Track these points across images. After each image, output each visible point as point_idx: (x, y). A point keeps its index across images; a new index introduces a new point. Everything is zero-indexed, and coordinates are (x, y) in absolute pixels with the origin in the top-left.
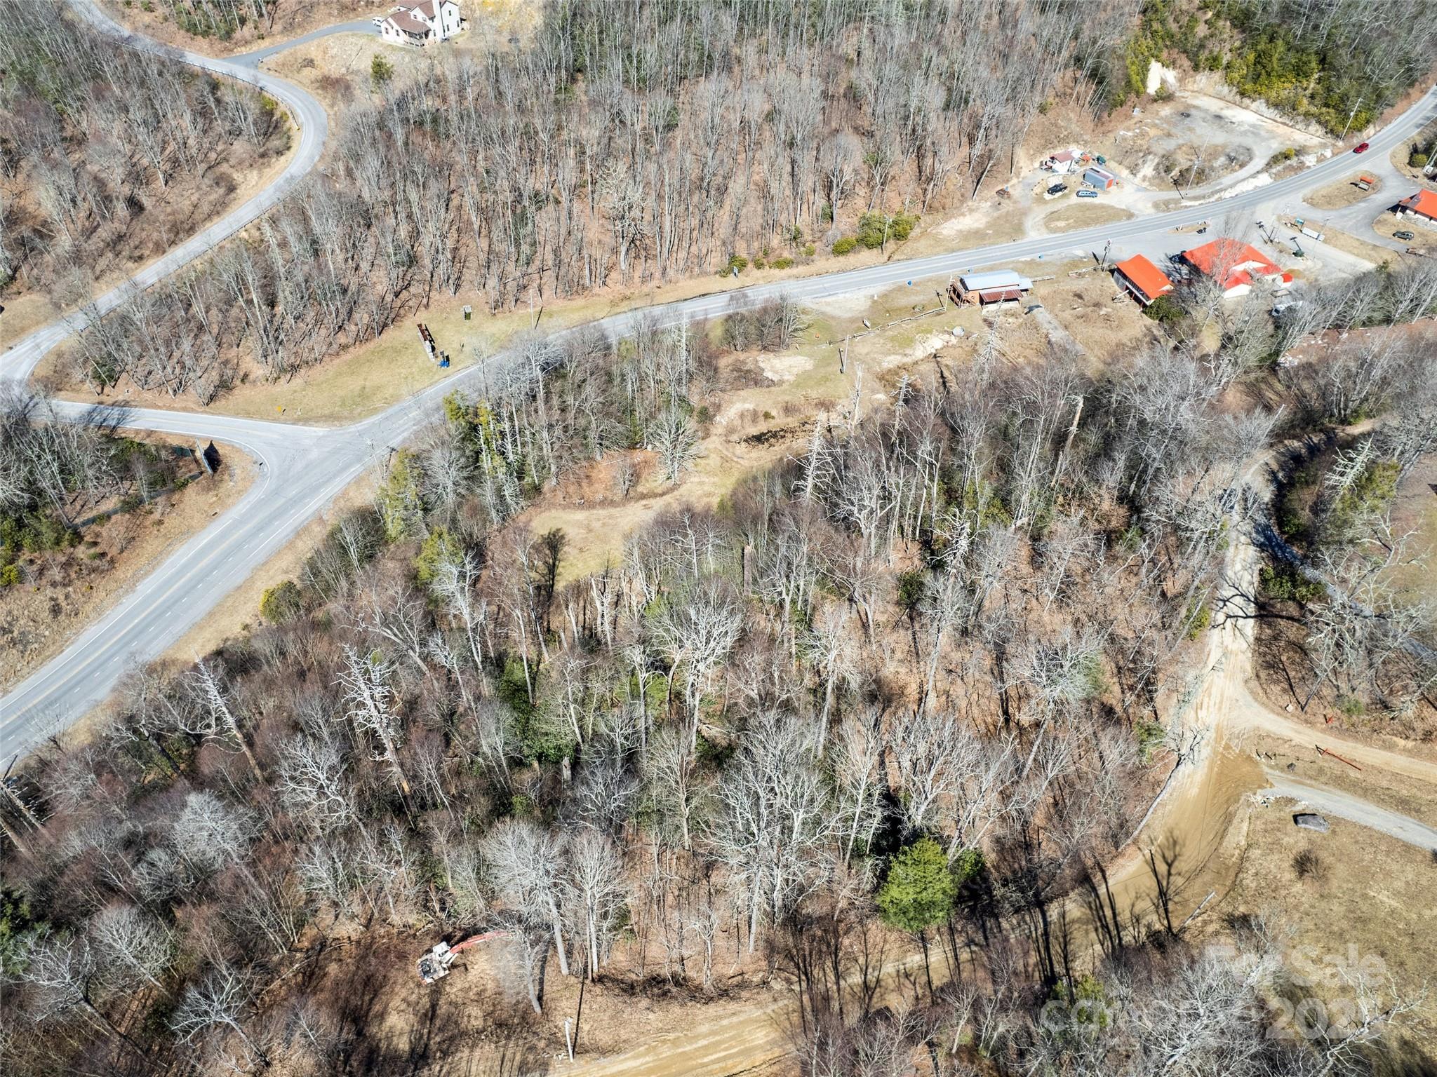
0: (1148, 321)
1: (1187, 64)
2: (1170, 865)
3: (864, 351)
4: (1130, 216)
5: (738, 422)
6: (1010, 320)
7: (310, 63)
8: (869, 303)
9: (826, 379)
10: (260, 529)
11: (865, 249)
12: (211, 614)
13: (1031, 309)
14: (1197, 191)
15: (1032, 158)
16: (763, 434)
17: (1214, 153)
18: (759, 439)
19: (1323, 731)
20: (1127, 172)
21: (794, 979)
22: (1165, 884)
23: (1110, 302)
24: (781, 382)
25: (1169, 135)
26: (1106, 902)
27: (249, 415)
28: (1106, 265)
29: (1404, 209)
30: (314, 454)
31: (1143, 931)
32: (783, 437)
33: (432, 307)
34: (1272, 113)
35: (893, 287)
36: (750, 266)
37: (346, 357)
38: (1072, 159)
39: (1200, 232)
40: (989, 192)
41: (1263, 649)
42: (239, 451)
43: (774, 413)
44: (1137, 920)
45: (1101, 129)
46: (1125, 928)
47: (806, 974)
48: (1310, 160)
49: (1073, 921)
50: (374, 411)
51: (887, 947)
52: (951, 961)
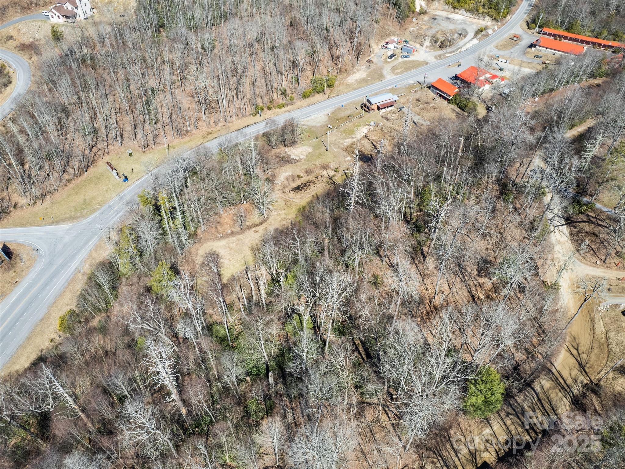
0: (451, 106)
2: (577, 350)
3: (334, 139)
4: (427, 63)
5: (286, 182)
6: (393, 115)
7: (11, 38)
8: (327, 118)
9: (320, 155)
10: (46, 284)
11: (317, 94)
13: (401, 109)
14: (450, 50)
15: (377, 44)
16: (299, 186)
17: (452, 33)
18: (298, 188)
19: (616, 270)
20: (418, 45)
22: (579, 359)
23: (432, 101)
24: (300, 160)
25: (431, 28)
26: (558, 376)
27: (23, 225)
28: (425, 85)
29: (535, 46)
30: (67, 239)
31: (580, 385)
32: (309, 185)
33: (110, 154)
34: (468, 14)
35: (335, 109)
36: (265, 109)
37: (71, 186)
38: (395, 42)
39: (458, 66)
40: (363, 61)
41: (575, 238)
42: (21, 245)
43: (302, 175)
44: (576, 381)
45: (402, 28)
46: (572, 386)
48: (490, 31)
49: (548, 390)
50: (94, 211)
51: (472, 429)
52: (504, 427)
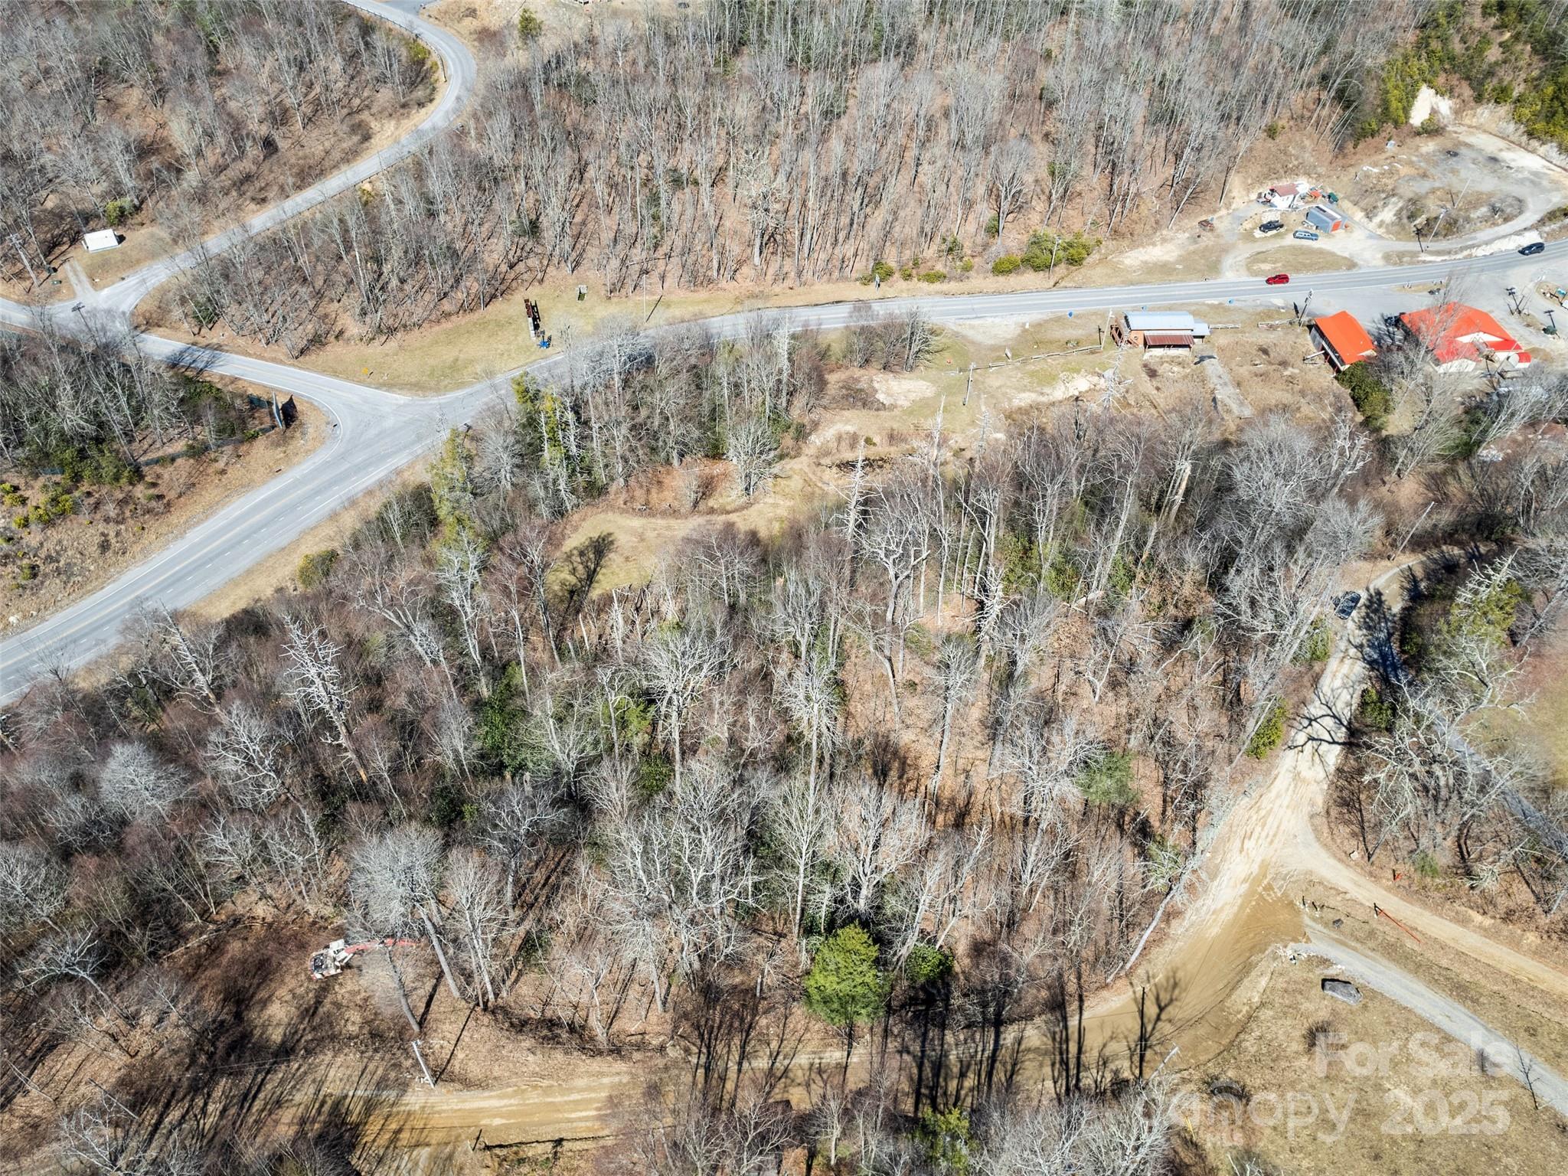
0: (1338, 388)
1: (1467, 92)
2: (1161, 1009)
3: (996, 384)
4: (1352, 265)
5: (833, 445)
6: (1176, 369)
7: (472, 13)
8: (1018, 331)
10: (318, 492)
11: (1030, 271)
12: (249, 572)
13: (1202, 359)
14: (1443, 244)
15: (1248, 189)
17: (1475, 202)
19: (1388, 889)
20: (1363, 214)
21: (695, 1050)
22: (1149, 1028)
23: (1299, 362)
24: (893, 407)
25: (1424, 176)
26: (1074, 1035)
27: (335, 374)
28: (1305, 319)
30: (389, 423)
31: (1109, 1076)
32: (881, 467)
33: (546, 283)
34: (1561, 158)
35: (1051, 316)
37: (446, 325)
38: (1295, 193)
40: (1188, 222)
41: (1342, 782)
42: (316, 409)
43: (876, 439)
44: (1105, 1063)
45: (1341, 161)
46: (1088, 1069)
47: (708, 1047)
49: (1029, 1050)
50: (461, 385)
51: (808, 1036)
52: (875, 1066)
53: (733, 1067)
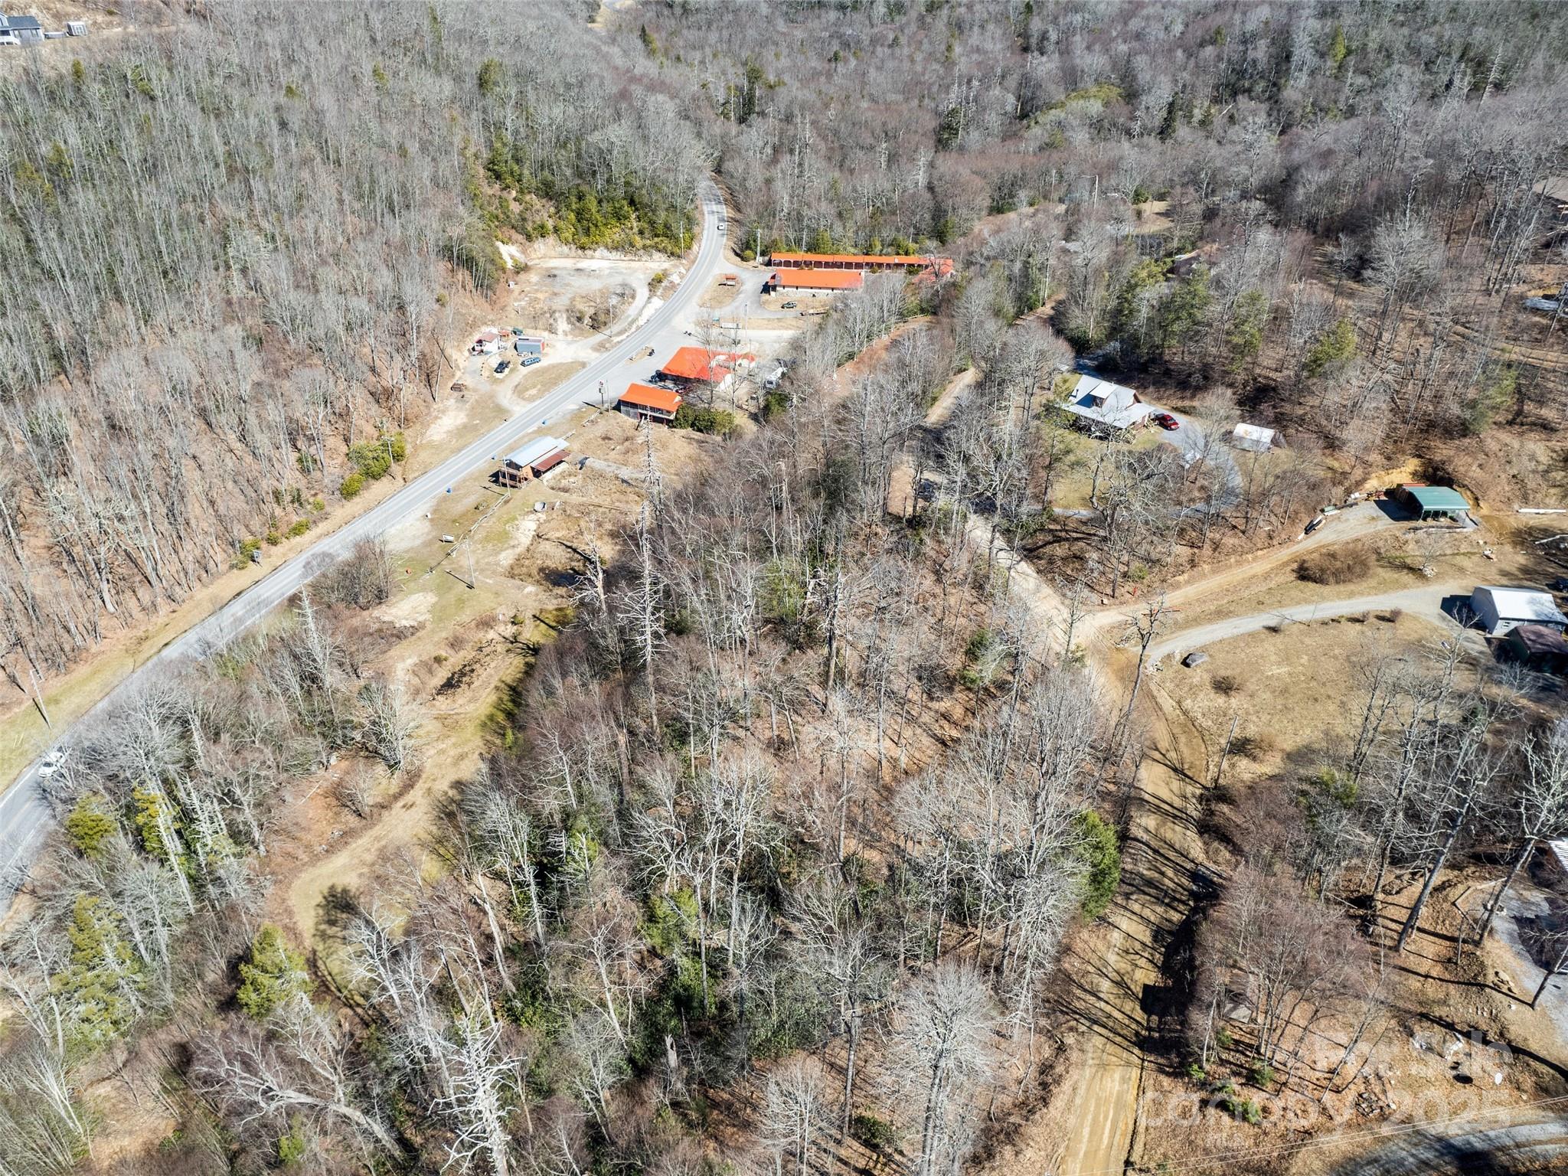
0: (680, 432)
1: (521, 238)
3: (472, 561)
4: (583, 365)
5: (416, 681)
6: (573, 479)
9: (461, 602)
11: (371, 481)
13: (582, 464)
14: (616, 327)
15: (459, 348)
16: (449, 680)
17: (605, 294)
18: (450, 685)
20: (547, 333)
21: (1073, 1023)
22: (1169, 763)
24: (421, 626)
25: (555, 294)
29: (774, 288)
31: (1195, 801)
32: (472, 671)
34: (615, 255)
35: (435, 501)
36: (264, 545)
38: (495, 337)
39: (651, 354)
40: (443, 390)
41: (1049, 576)
43: (444, 654)
45: (497, 307)
46: (1185, 808)
47: (1076, 1013)
48: (675, 278)
49: (1157, 829)
53: (1102, 1005)
